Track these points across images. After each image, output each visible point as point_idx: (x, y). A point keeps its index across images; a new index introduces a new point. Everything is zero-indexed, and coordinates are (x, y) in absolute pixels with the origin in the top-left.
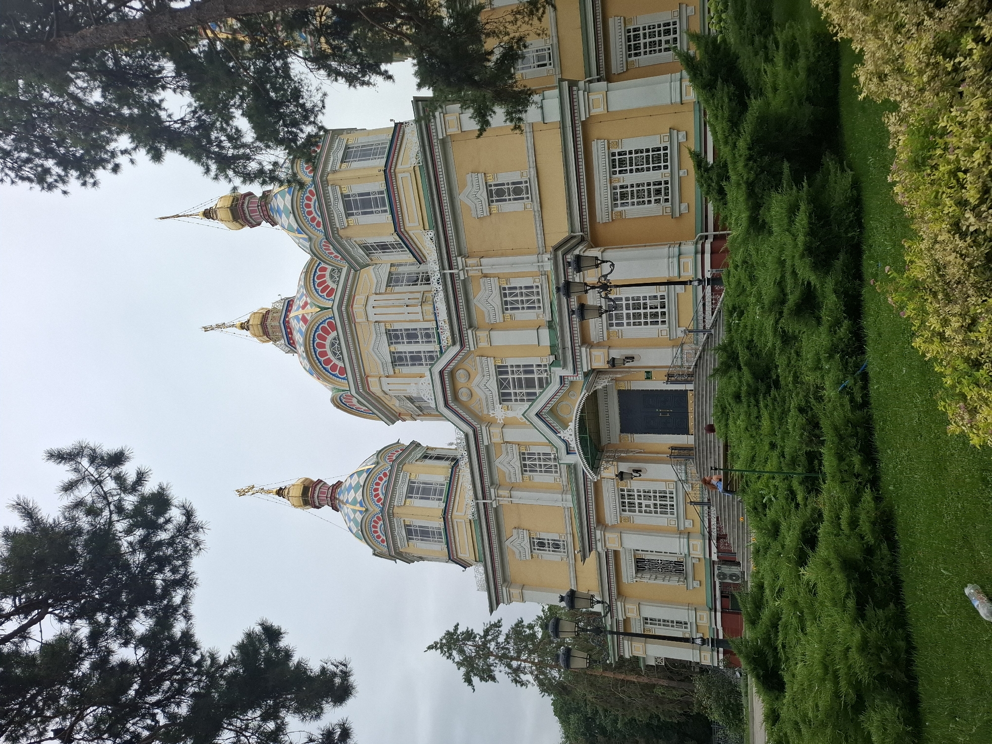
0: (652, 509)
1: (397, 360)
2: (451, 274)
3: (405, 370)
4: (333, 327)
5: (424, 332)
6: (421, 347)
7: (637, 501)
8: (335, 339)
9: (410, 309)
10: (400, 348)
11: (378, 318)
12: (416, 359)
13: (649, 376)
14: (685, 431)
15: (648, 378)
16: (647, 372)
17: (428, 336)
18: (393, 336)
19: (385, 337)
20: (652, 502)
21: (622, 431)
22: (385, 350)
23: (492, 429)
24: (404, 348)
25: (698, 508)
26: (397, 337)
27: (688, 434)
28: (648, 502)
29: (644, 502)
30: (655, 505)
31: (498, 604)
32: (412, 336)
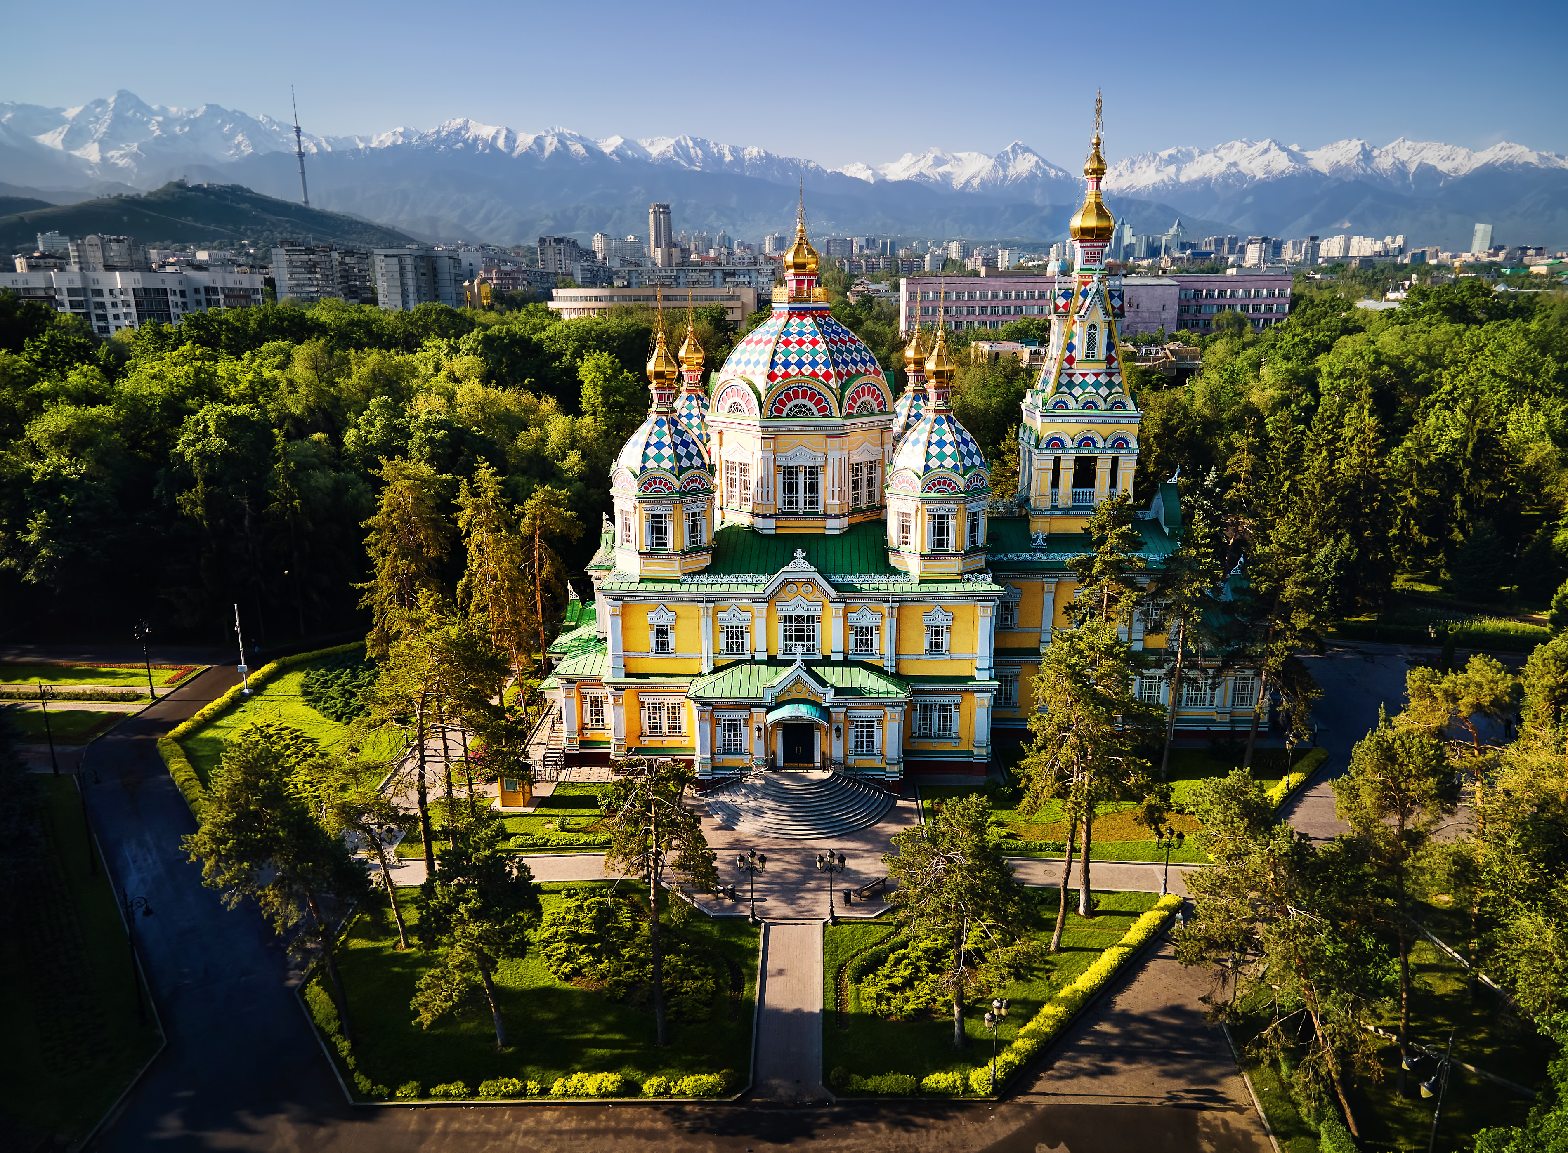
5: (814, 500)
6: (801, 495)
9: (837, 493)
10: (801, 476)
11: (830, 460)
12: (790, 488)
17: (811, 503)
18: (811, 472)
23: (764, 610)
24: (801, 480)
26: (811, 473)
32: (812, 488)
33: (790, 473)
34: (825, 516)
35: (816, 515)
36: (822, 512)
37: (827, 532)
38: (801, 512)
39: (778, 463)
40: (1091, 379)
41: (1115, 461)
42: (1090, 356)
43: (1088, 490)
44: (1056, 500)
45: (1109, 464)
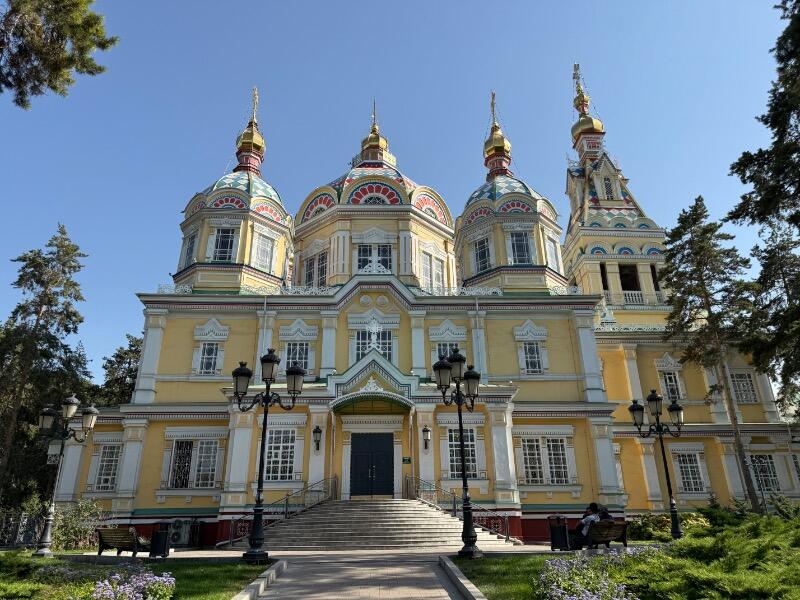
0: (273, 459)
1: (364, 248)
2: (474, 305)
3: (356, 253)
4: (394, 202)
7: (281, 445)
8: (383, 201)
9: (409, 266)
10: (375, 253)
11: (402, 239)
12: (365, 264)
13: (406, 461)
14: (353, 492)
15: (404, 460)
16: (409, 460)
19: (385, 241)
20: (280, 459)
21: (353, 435)
22: (374, 240)
23: (334, 320)
24: (375, 256)
25: (283, 502)
26: (384, 252)
27: (351, 494)
28: (280, 455)
29: (280, 452)
30: (276, 462)
31: (145, 303)
32: (385, 263)
33: (365, 251)
39: (354, 241)
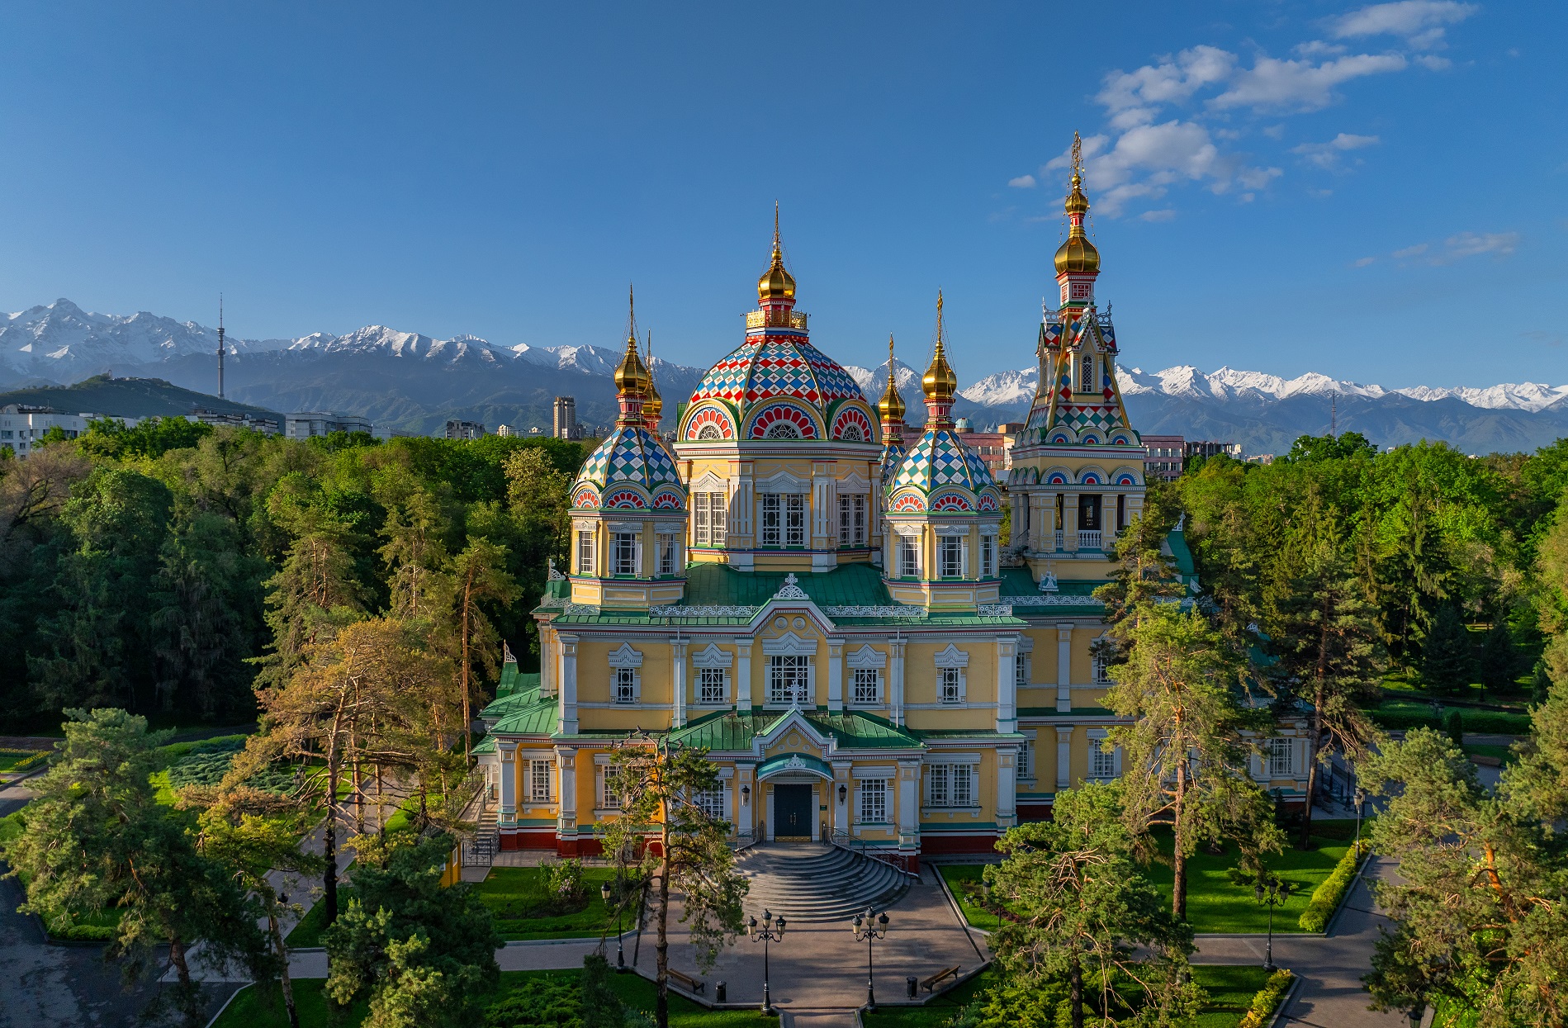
1: (771, 500)
3: (760, 506)
5: (799, 532)
6: (783, 528)
9: (824, 525)
10: (783, 506)
11: (816, 487)
12: (771, 519)
13: (823, 809)
14: (777, 833)
15: (822, 807)
16: (826, 809)
17: (795, 536)
18: (796, 501)
19: (795, 491)
22: (782, 489)
23: (749, 649)
24: (783, 509)
32: (795, 520)
33: (771, 502)
34: (811, 551)
35: (801, 550)
36: (807, 547)
37: (814, 570)
38: (783, 547)
39: (758, 491)
40: (1089, 413)
41: (1121, 499)
42: (1086, 390)
43: (1095, 532)
44: (1061, 542)
45: (1115, 503)
